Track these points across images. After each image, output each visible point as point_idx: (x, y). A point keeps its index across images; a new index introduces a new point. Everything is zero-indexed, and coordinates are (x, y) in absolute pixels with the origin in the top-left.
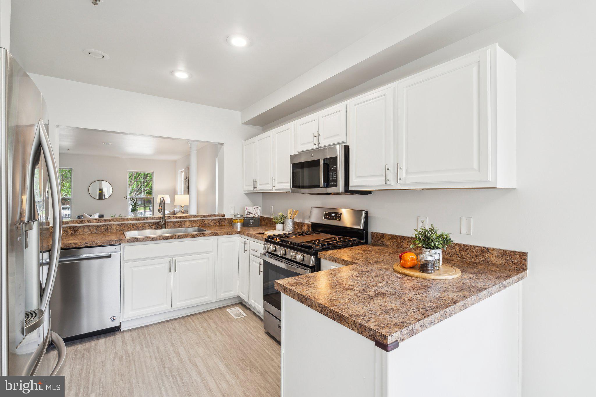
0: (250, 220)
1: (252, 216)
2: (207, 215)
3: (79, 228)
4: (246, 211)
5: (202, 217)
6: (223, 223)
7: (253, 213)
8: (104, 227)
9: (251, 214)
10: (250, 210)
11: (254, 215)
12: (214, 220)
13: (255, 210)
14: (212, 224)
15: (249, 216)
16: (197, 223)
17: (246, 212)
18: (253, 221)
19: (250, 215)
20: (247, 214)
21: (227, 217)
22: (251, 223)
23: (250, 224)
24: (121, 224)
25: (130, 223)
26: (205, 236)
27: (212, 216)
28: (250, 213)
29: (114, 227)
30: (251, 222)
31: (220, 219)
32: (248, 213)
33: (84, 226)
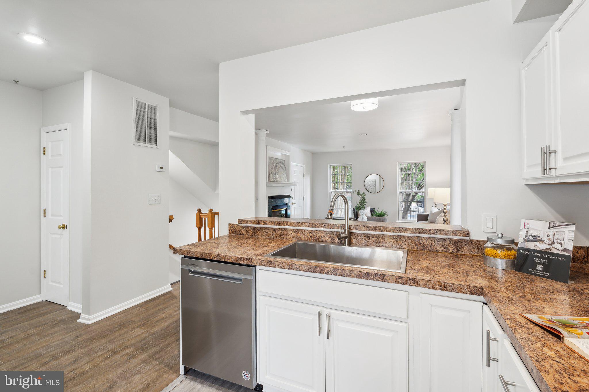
0: (537, 257)
1: (542, 247)
2: (426, 230)
3: (258, 230)
4: (525, 230)
5: (415, 233)
6: (466, 250)
7: (545, 239)
8: (280, 232)
9: (541, 240)
10: (535, 229)
11: (551, 245)
12: (444, 240)
13: (552, 231)
14: (439, 248)
15: (531, 246)
16: (407, 242)
17: (523, 234)
18: (545, 262)
19: (536, 243)
20: (528, 241)
21: (474, 236)
22: (540, 268)
23: (535, 268)
24: (297, 230)
25: (307, 230)
26: (385, 281)
27: (437, 232)
28: (536, 239)
29: (290, 233)
30: (540, 264)
31: (459, 241)
32: (531, 238)
33: (262, 227)
